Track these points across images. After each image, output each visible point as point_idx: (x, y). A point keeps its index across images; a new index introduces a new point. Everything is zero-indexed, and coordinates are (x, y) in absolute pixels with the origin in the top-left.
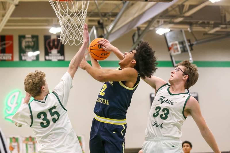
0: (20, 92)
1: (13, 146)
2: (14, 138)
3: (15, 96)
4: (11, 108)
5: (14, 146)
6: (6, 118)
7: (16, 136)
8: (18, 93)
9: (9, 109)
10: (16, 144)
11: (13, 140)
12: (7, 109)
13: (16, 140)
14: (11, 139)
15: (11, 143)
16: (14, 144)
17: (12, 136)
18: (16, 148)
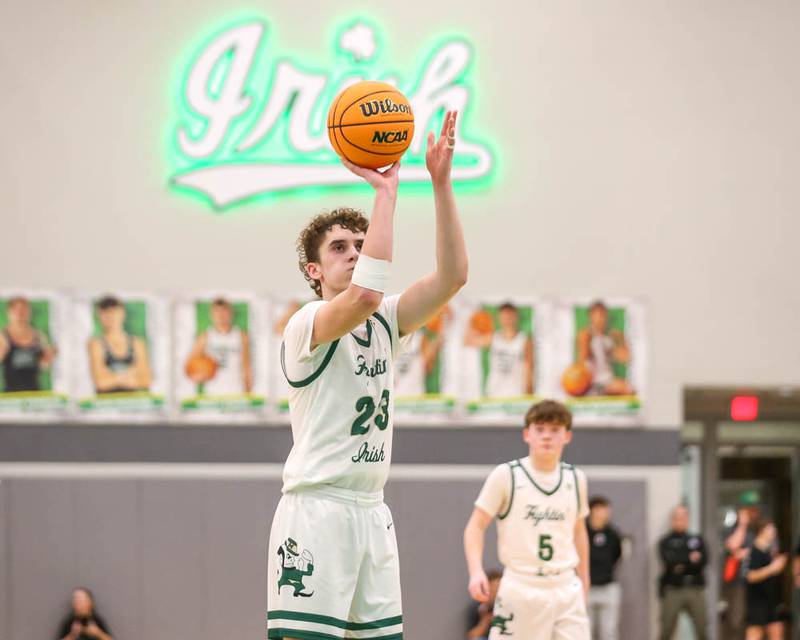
0: (265, 27)
1: (215, 355)
2: (220, 303)
3: (232, 50)
4: (207, 121)
5: (224, 351)
6: (173, 182)
7: (233, 296)
8: (256, 31)
9: (197, 128)
10: (233, 340)
11: (217, 315)
12: (183, 127)
13: (232, 314)
14: (201, 308)
15: (201, 332)
16: (222, 341)
17: (209, 295)
18: (234, 361)
